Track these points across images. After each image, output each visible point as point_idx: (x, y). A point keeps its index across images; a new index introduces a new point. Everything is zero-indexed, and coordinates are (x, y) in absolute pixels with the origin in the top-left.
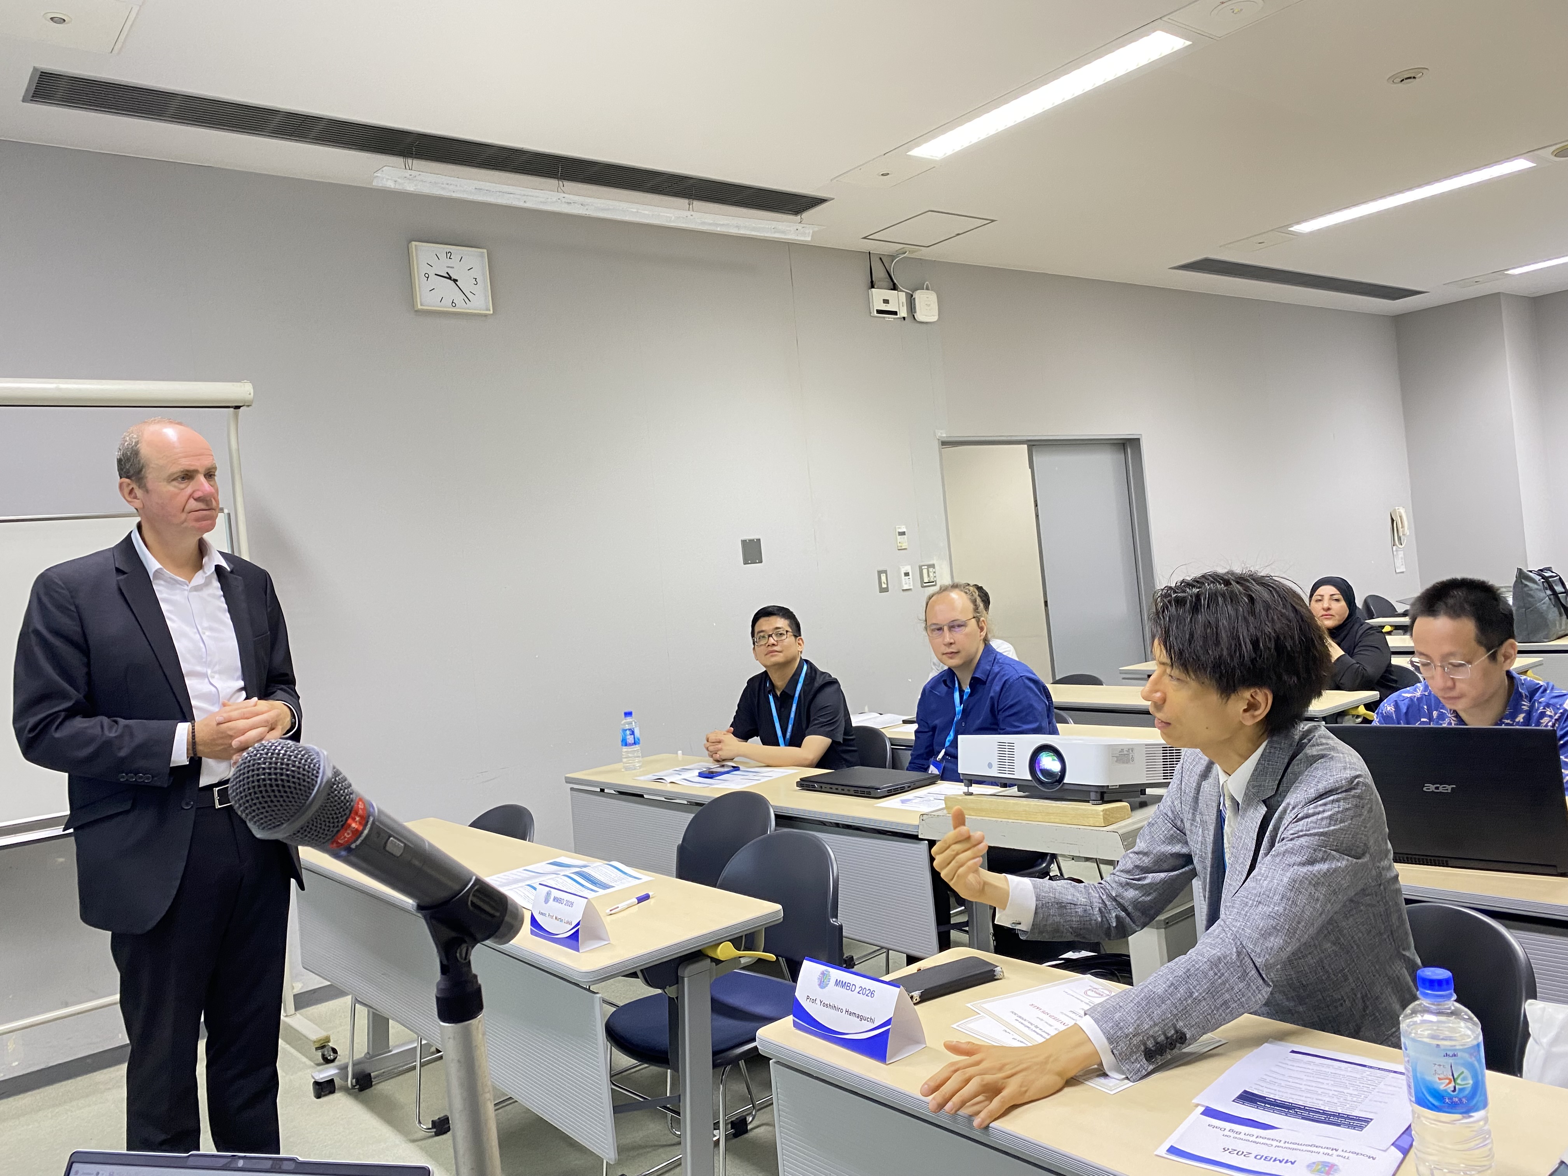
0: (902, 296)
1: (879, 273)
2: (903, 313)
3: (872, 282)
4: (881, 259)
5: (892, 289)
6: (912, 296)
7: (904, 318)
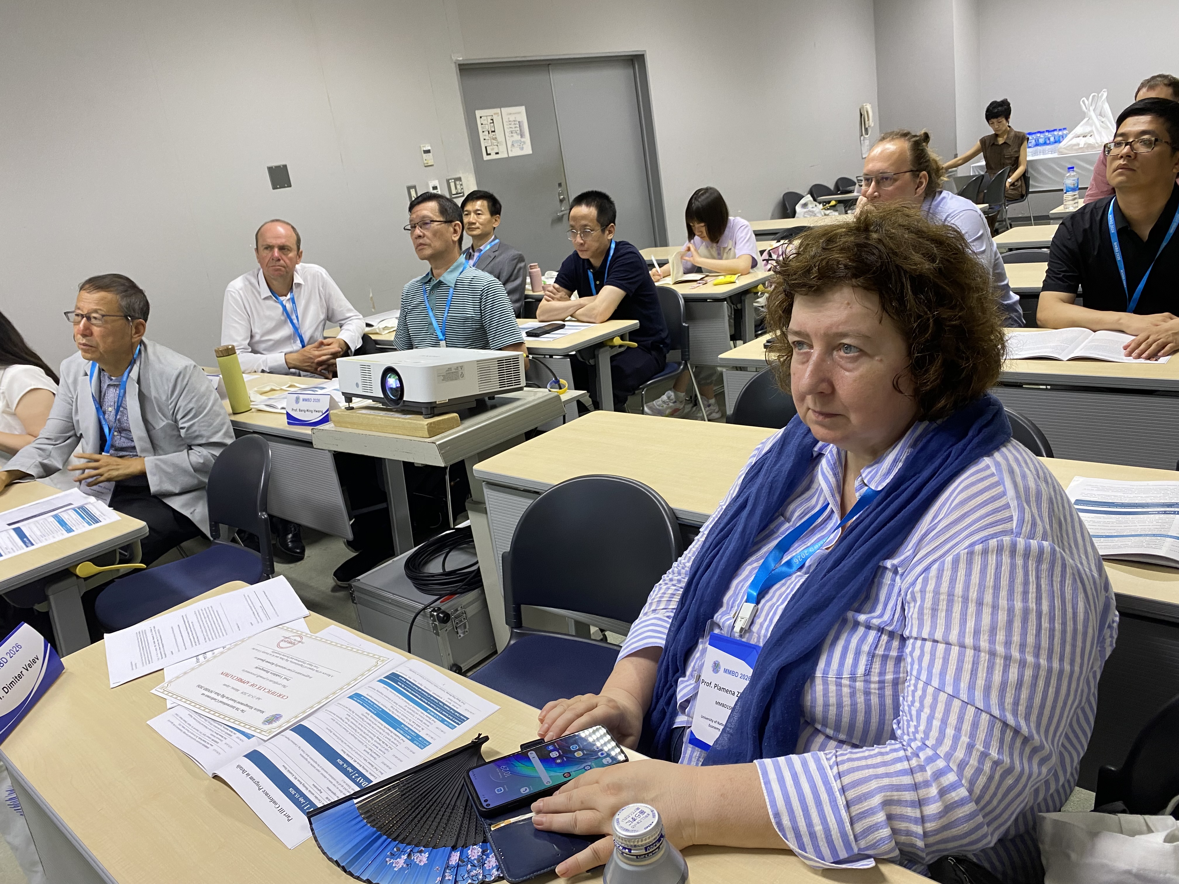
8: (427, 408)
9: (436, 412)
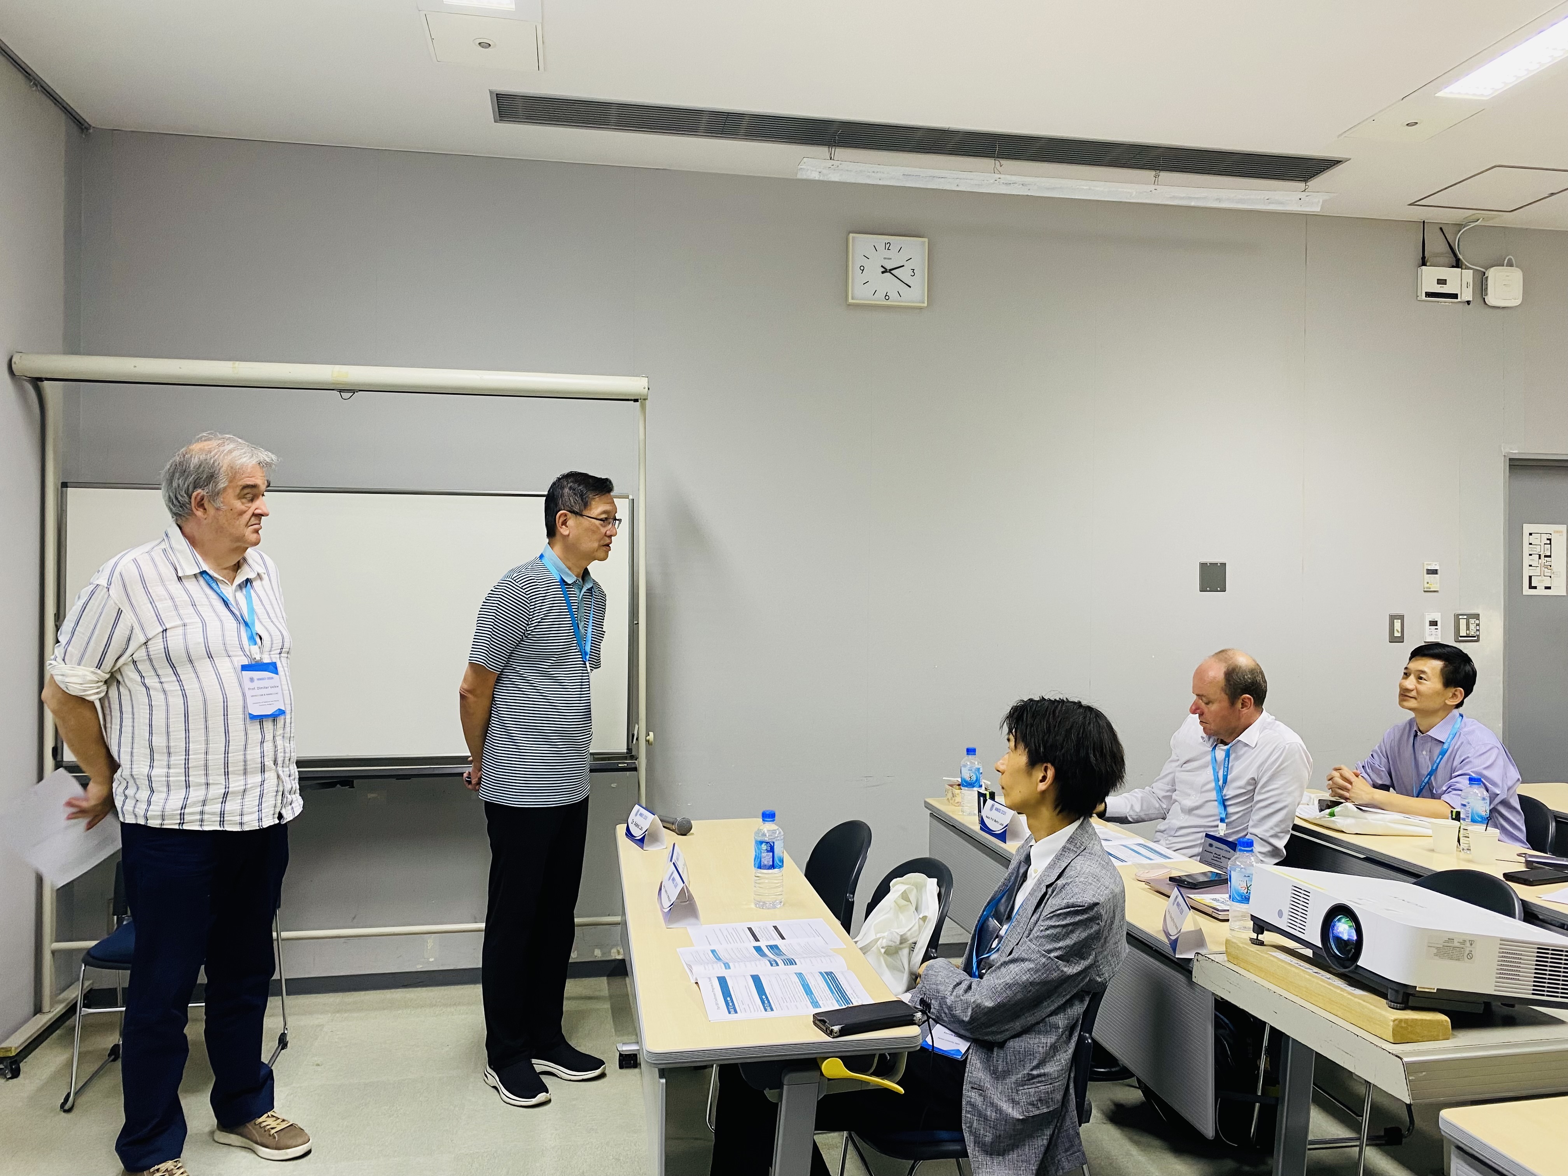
0: (1468, 275)
1: (1437, 245)
2: (1467, 294)
3: (1423, 258)
4: (1441, 229)
5: (1453, 267)
6: (1484, 273)
7: (1468, 302)
8: (1397, 991)
9: (1410, 1004)
